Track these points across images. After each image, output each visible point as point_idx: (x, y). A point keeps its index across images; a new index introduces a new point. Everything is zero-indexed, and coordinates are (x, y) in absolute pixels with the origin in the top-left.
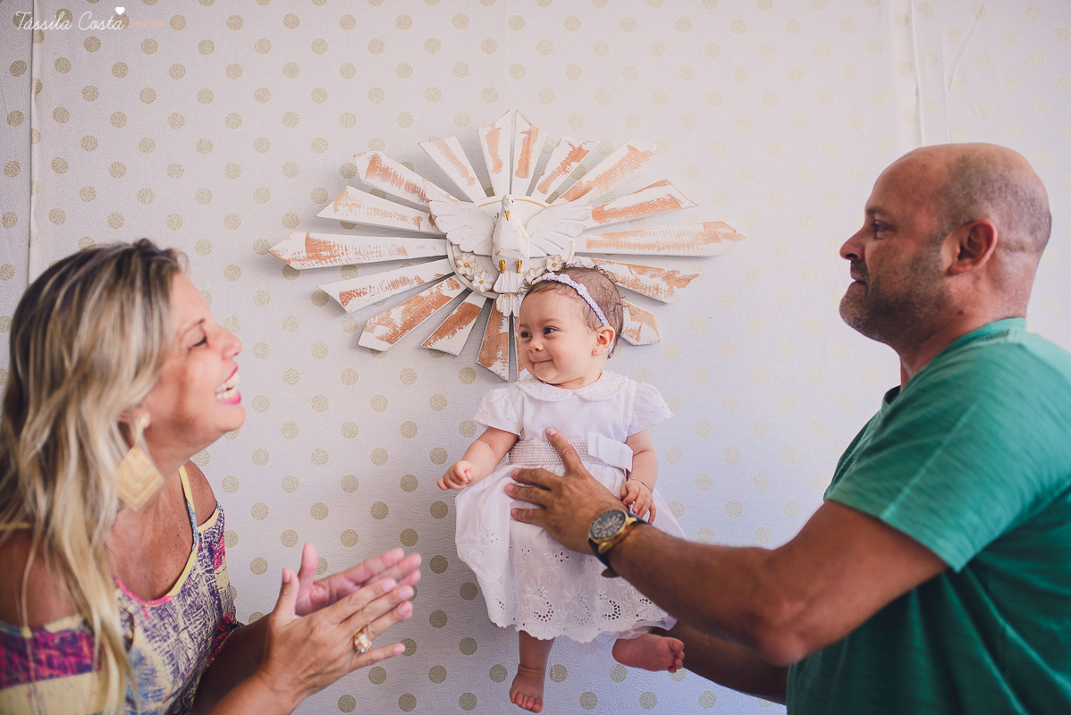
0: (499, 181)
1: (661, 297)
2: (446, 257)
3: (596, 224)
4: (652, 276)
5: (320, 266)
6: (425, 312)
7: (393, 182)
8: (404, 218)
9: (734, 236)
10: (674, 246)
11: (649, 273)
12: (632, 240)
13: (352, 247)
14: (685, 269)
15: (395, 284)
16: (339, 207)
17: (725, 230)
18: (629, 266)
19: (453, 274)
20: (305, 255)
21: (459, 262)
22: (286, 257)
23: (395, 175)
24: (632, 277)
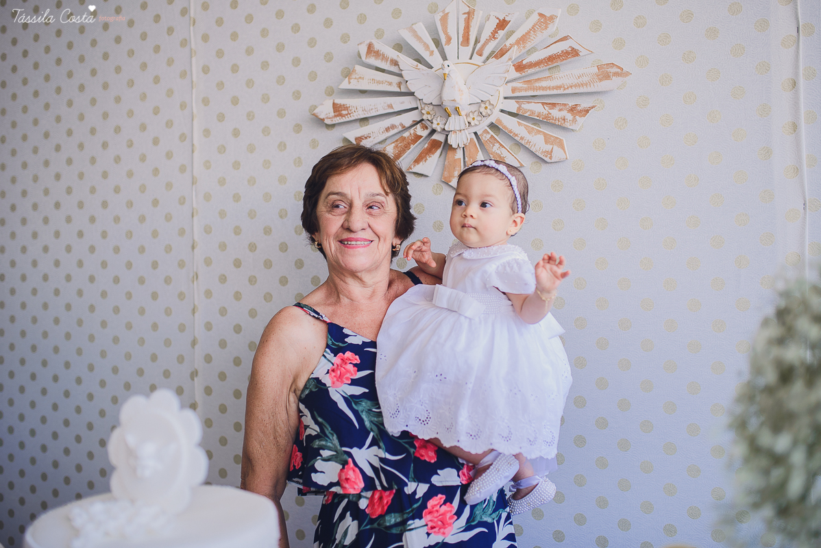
0: (450, 50)
1: (567, 125)
2: (417, 108)
3: (518, 75)
4: (560, 110)
5: (342, 121)
6: (407, 147)
7: (382, 59)
8: (390, 84)
9: (621, 73)
10: (575, 86)
11: (558, 108)
12: (544, 84)
13: (361, 106)
14: (584, 103)
15: (387, 130)
16: (351, 81)
17: (615, 70)
18: (543, 104)
19: (423, 120)
20: (332, 114)
21: (423, 111)
22: (322, 117)
23: (383, 55)
24: (545, 112)
